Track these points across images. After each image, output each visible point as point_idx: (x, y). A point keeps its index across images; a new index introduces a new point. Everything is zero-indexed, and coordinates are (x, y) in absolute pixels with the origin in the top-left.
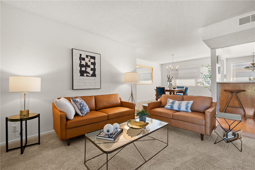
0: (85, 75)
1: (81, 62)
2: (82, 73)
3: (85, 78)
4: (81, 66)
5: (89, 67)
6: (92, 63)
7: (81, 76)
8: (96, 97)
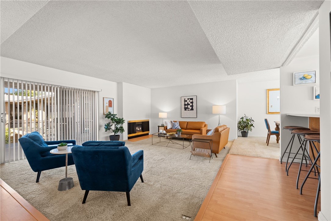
0: (187, 109)
1: (185, 103)
2: (185, 109)
3: (187, 111)
4: (185, 105)
5: (189, 105)
6: (191, 103)
7: (185, 110)
8: (188, 122)
